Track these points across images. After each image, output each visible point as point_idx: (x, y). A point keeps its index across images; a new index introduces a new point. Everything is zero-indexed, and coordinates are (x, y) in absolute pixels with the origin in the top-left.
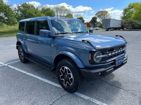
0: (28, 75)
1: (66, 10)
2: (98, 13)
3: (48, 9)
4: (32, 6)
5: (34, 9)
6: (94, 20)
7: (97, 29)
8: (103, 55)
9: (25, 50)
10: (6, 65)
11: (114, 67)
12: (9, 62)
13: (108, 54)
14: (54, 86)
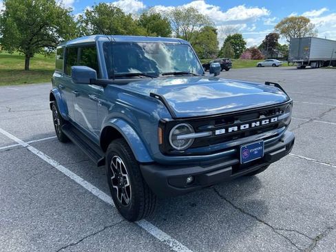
0: (57, 170)
1: (200, 17)
2: (283, 23)
3: (156, 17)
4: (119, 11)
5: (123, 16)
6: (271, 42)
7: (274, 65)
8: (196, 132)
9: (64, 114)
10: (25, 144)
11: (233, 166)
12: (34, 139)
13: (213, 130)
14: (101, 201)
